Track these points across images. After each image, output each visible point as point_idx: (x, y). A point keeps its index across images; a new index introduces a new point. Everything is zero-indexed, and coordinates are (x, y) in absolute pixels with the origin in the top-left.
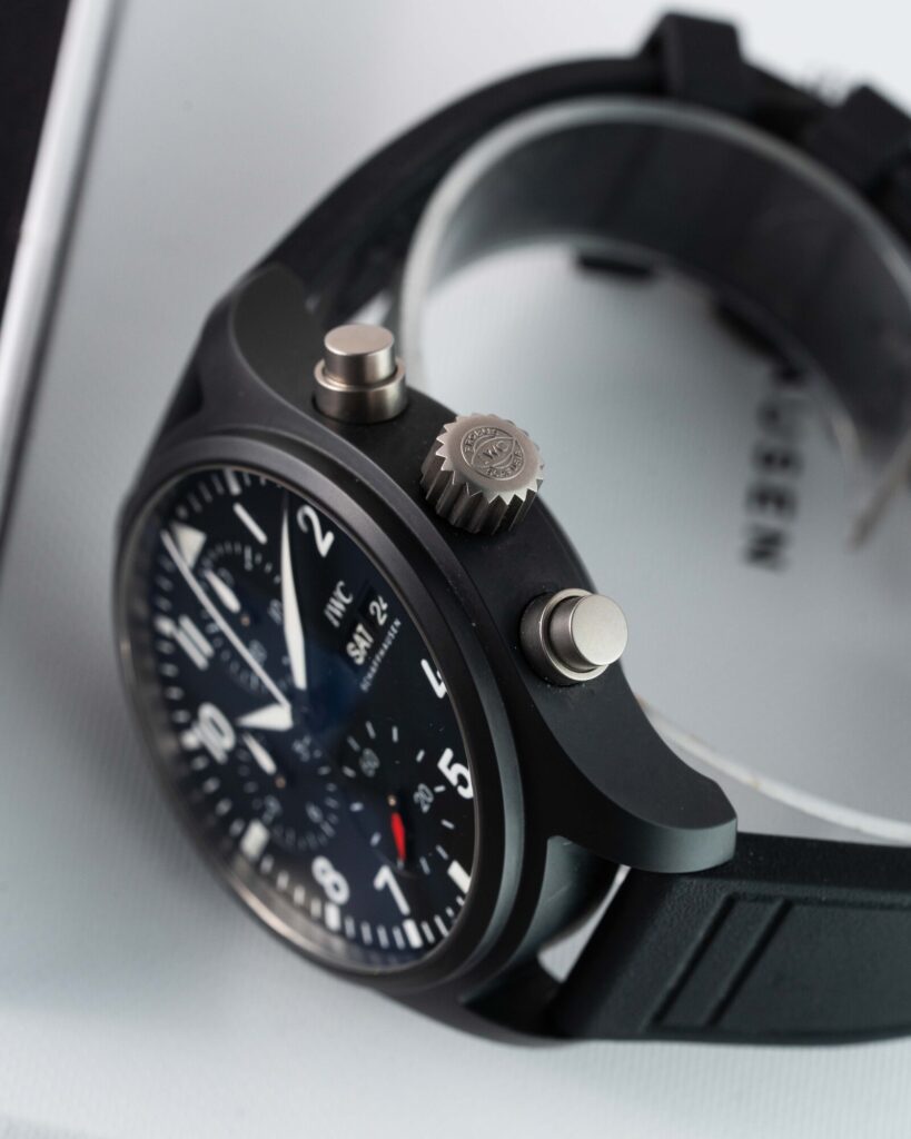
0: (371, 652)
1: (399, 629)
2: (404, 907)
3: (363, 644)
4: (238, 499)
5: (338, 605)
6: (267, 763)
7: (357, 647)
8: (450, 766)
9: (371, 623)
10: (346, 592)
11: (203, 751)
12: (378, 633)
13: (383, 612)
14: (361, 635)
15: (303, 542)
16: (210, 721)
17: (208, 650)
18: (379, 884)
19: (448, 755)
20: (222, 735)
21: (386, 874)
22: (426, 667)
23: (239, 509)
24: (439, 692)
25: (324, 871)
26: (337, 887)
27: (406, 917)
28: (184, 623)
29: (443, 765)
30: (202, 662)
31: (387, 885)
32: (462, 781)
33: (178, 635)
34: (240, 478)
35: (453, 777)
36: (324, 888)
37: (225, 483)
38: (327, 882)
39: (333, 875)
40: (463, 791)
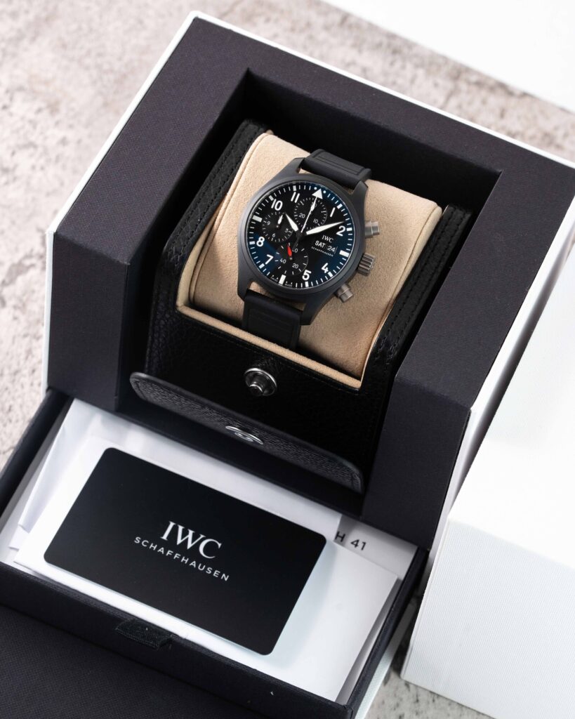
0: (319, 247)
1: (331, 257)
2: (266, 263)
3: (320, 244)
4: (336, 209)
5: (327, 238)
6: (280, 222)
8: (307, 273)
9: (326, 247)
10: (331, 240)
11: (271, 202)
12: (325, 249)
13: (330, 249)
15: (336, 229)
16: (279, 204)
17: (296, 202)
18: (268, 256)
19: (310, 272)
20: (278, 207)
21: (272, 257)
22: (327, 264)
23: (334, 209)
24: (323, 268)
25: (262, 239)
26: (260, 243)
27: (265, 264)
28: (299, 195)
29: (306, 271)
30: (292, 200)
31: (269, 258)
32: (306, 277)
33: (295, 193)
34: (342, 208)
35: (305, 274)
36: (258, 240)
37: (338, 204)
38: (260, 241)
39: (262, 242)
40: (303, 277)
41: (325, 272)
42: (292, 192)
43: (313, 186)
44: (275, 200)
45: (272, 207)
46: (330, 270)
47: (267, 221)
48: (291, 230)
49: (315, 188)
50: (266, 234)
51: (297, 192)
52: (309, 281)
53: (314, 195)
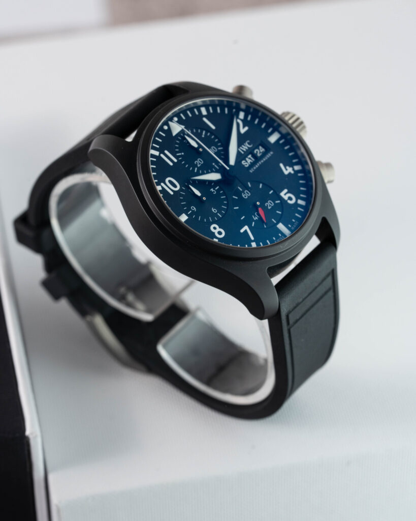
0: (252, 165)
1: (272, 155)
2: (252, 238)
3: (249, 161)
4: (205, 116)
5: (245, 147)
6: (198, 193)
7: (247, 162)
8: (285, 194)
9: (254, 156)
10: (249, 144)
12: (257, 158)
13: (260, 152)
14: (250, 158)
16: (170, 182)
17: (175, 160)
18: (242, 231)
19: (286, 191)
20: (175, 186)
21: (246, 228)
22: (281, 165)
23: (205, 119)
24: (286, 173)
25: (215, 228)
26: (220, 233)
27: (253, 241)
28: (166, 152)
29: (282, 194)
30: (171, 164)
31: (246, 231)
32: (290, 199)
33: (162, 156)
34: (208, 110)
35: (286, 198)
36: (214, 233)
37: (200, 111)
38: (216, 232)
39: (218, 229)
40: (289, 202)
41: (292, 172)
42: (159, 158)
43: (161, 129)
44: (162, 184)
45: (172, 193)
46: (292, 165)
47: (189, 209)
48: (216, 183)
49: (166, 128)
50: (208, 220)
51: (162, 152)
52: (297, 198)
53: (174, 133)
